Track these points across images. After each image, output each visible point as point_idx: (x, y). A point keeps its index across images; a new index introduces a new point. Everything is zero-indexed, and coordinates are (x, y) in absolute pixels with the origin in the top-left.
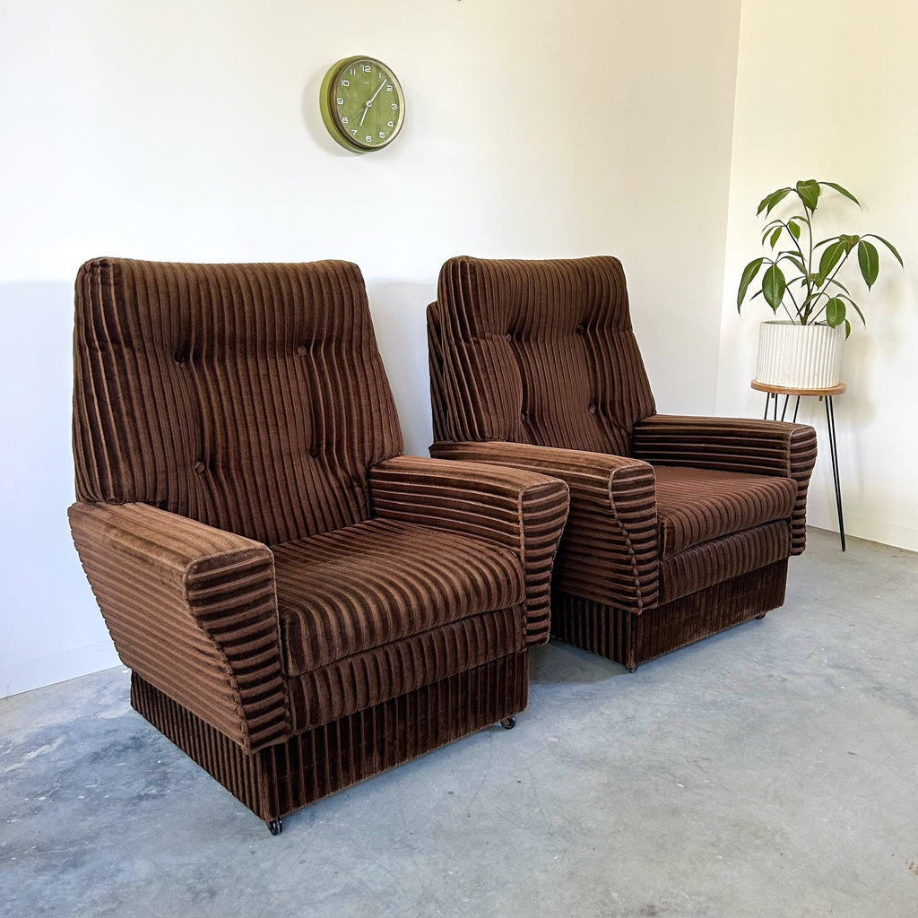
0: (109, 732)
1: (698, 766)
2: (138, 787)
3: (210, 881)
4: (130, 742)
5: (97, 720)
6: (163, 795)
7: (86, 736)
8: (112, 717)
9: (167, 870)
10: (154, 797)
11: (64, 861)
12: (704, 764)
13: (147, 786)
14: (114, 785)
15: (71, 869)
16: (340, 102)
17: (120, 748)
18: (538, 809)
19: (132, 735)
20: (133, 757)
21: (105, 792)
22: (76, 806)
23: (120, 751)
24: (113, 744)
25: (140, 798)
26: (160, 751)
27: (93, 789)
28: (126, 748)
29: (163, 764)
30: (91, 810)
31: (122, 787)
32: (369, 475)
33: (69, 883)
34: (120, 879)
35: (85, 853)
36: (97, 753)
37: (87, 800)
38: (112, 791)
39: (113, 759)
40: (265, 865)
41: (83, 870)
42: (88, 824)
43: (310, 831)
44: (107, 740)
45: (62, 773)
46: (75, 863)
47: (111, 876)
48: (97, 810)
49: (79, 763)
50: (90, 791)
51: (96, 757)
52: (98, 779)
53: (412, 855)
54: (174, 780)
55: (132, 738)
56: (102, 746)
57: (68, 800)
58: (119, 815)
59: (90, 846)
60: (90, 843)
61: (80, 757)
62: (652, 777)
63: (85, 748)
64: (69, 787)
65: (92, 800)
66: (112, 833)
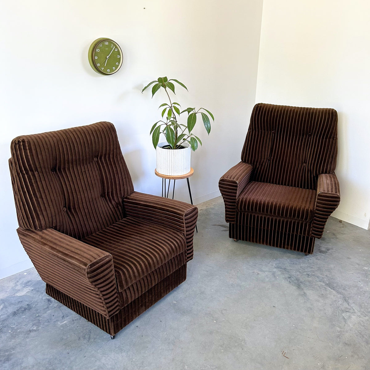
0: (19, 302)
1: (222, 313)
2: (29, 327)
3: (54, 365)
4: (27, 307)
5: (15, 297)
6: (38, 330)
7: (11, 304)
8: (20, 295)
9: (39, 361)
10: (35, 331)
11: (4, 358)
12: (224, 312)
13: (33, 326)
14: (21, 326)
15: (7, 362)
16: (96, 58)
17: (23, 309)
18: (166, 333)
19: (28, 303)
20: (28, 313)
21: (18, 329)
22: (8, 335)
23: (23, 311)
24: (20, 308)
25: (30, 331)
26: (37, 310)
27: (14, 328)
28: (25, 309)
29: (38, 316)
30: (13, 337)
31: (24, 327)
32: (123, 201)
33: (6, 367)
34: (23, 365)
35: (11, 355)
36: (15, 312)
37: (12, 333)
38: (20, 328)
39: (21, 314)
40: (72, 359)
41: (11, 362)
42: (11, 343)
43: (88, 344)
44: (18, 306)
45: (3, 321)
46: (8, 359)
47: (20, 364)
48: (15, 337)
49: (8, 316)
50: (13, 328)
51: (15, 314)
52: (16, 323)
53: (122, 353)
54: (42, 323)
55: (28, 305)
56: (17, 309)
57: (5, 332)
58: (23, 339)
59: (13, 352)
60: (14, 351)
61: (8, 314)
62: (206, 318)
63: (11, 310)
64: (5, 327)
65: (13, 333)
66: (20, 346)
